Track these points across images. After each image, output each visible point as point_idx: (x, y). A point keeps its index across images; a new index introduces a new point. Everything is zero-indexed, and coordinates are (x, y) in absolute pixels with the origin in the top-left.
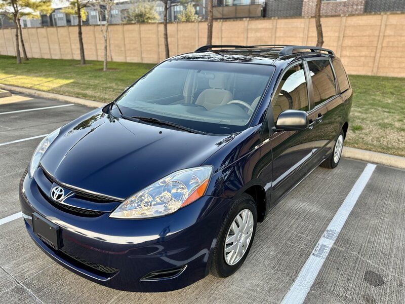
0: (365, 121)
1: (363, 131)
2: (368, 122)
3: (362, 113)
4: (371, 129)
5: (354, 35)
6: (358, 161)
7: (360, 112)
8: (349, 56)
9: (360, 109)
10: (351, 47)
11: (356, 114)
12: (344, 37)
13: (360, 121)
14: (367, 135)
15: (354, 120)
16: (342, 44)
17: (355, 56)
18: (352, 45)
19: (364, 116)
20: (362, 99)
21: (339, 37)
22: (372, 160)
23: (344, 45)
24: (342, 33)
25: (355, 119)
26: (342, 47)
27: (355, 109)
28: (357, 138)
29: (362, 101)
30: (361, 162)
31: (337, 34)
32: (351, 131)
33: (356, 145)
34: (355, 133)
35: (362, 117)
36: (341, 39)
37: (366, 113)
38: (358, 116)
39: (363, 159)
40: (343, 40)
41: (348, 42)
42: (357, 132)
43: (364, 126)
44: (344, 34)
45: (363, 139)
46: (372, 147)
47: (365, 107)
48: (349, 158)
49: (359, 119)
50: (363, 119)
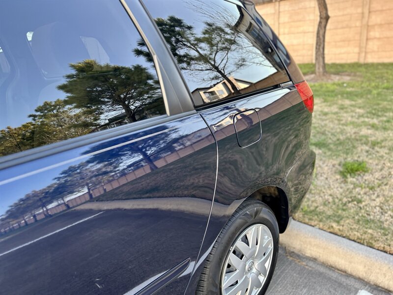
0: (377, 148)
1: (367, 177)
2: (383, 152)
3: (377, 129)
4: (385, 172)
5: (384, 8)
6: (334, 275)
7: (373, 126)
8: (379, 39)
9: (375, 121)
10: (381, 25)
11: (365, 131)
12: (370, 12)
13: (367, 148)
14: (372, 188)
15: (354, 147)
16: (368, 22)
17: (388, 38)
18: (383, 22)
19: (379, 135)
20: (385, 100)
21: (363, 13)
22: (373, 278)
23: (370, 24)
24: (367, 7)
25: (356, 144)
26: (368, 26)
27: (366, 120)
28: (345, 200)
29: (385, 103)
30: (343, 279)
31: (360, 10)
32: (338, 177)
33: (334, 225)
34: (345, 182)
35: (373, 139)
36: (366, 14)
37: (385, 129)
38: (366, 137)
39: (349, 270)
40: (369, 16)
41: (376, 19)
42: (350, 179)
43: (371, 163)
44: (369, 9)
45: (360, 201)
46: (377, 234)
47: (387, 114)
48: (314, 260)
49: (366, 144)
50: (374, 144)
